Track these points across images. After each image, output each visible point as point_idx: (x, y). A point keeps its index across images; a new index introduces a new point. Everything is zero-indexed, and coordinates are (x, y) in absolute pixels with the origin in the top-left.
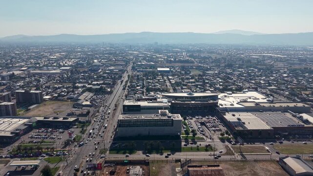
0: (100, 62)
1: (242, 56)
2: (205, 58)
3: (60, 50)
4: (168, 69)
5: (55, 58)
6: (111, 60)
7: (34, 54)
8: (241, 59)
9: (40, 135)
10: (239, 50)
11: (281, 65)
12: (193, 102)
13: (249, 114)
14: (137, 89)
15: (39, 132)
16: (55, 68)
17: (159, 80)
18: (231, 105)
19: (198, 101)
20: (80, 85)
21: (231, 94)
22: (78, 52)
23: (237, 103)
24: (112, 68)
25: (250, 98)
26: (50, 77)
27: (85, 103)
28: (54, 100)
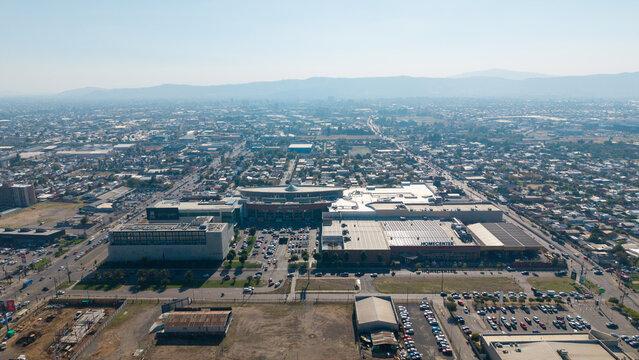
0: (197, 134)
1: (480, 119)
3: (144, 115)
5: (122, 129)
6: (219, 131)
7: (91, 122)
12: (286, 203)
16: (106, 145)
17: (276, 165)
18: (353, 208)
20: (121, 175)
23: (367, 205)
25: (401, 196)
27: (102, 206)
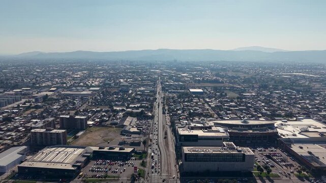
0: (126, 81)
1: (271, 75)
2: (233, 77)
3: (81, 68)
4: (201, 90)
5: (79, 77)
6: (136, 80)
7: (55, 73)
8: (273, 79)
9: (100, 168)
10: (265, 68)
11: (318, 86)
12: (251, 131)
13: (317, 146)
14: (179, 114)
15: (97, 164)
16: (83, 88)
17: (197, 103)
18: (293, 135)
19: (256, 130)
20: (118, 108)
21: (286, 122)
22: (99, 70)
23: (299, 133)
24: (142, 89)
25: (310, 127)
26: (83, 98)
27: (132, 130)
28: (98, 126)
